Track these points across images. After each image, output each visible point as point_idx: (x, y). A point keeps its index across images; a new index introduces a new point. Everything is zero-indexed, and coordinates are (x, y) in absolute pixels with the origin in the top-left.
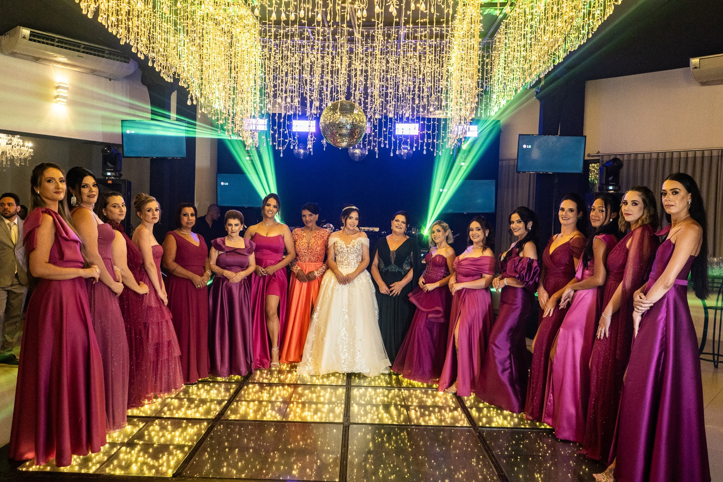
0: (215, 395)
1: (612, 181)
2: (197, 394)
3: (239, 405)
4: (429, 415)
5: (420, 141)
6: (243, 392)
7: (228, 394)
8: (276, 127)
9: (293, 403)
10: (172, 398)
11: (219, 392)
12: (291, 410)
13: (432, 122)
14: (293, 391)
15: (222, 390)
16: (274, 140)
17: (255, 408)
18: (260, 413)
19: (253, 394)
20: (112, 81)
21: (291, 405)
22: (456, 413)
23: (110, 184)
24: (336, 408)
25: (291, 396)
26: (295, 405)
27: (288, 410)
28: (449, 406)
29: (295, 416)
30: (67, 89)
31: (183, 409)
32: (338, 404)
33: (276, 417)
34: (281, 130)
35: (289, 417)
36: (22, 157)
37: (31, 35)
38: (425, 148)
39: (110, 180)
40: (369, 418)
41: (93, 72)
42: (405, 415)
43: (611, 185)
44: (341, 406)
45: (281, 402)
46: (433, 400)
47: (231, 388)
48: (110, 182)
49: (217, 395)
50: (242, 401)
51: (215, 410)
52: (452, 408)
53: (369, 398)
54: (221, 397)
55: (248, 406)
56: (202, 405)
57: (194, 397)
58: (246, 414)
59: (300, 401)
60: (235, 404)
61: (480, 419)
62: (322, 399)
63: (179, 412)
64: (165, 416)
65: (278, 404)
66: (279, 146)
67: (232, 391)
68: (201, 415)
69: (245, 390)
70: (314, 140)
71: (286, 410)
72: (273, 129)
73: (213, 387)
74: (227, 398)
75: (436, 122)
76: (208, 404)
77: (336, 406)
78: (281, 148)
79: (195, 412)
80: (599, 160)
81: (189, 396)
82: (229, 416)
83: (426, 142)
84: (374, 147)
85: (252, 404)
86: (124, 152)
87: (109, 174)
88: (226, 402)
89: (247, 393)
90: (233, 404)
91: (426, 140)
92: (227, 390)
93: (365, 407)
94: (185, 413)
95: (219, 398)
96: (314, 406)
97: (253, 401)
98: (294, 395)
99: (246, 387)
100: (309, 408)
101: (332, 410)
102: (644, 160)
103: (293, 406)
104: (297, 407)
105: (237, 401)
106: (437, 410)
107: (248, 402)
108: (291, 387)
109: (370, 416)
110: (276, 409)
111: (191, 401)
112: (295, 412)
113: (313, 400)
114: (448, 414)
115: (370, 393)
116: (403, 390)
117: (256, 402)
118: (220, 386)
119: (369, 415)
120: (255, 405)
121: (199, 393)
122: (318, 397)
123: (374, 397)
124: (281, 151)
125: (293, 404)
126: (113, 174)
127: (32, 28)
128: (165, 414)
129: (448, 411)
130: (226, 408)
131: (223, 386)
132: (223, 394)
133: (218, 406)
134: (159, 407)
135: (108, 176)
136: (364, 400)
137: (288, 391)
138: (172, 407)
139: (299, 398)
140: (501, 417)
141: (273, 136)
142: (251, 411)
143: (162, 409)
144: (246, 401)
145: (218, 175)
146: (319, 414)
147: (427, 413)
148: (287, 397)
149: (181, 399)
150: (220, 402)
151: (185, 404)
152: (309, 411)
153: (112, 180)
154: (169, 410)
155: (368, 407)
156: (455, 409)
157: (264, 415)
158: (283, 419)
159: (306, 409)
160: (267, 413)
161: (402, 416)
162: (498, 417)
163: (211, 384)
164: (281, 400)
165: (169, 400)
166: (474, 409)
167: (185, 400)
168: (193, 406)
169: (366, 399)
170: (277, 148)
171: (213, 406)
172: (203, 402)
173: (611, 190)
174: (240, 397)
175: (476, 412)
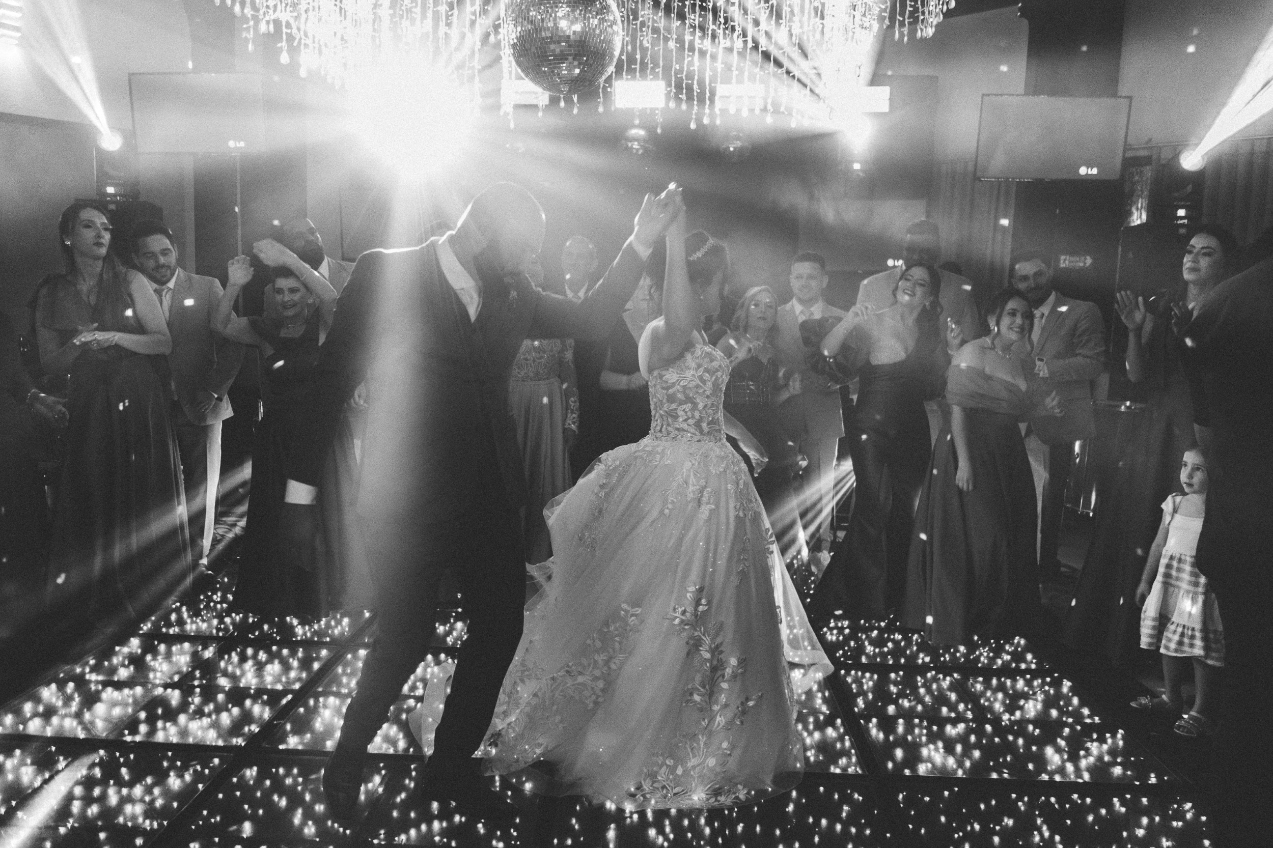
0: (271, 679)
1: (1182, 199)
2: (231, 676)
3: (320, 705)
7: (303, 675)
10: (168, 686)
11: (287, 667)
15: (295, 664)
22: (830, 732)
28: (815, 712)
31: (182, 718)
33: (393, 744)
39: (113, 202)
43: (1181, 207)
47: (316, 659)
49: (278, 677)
50: (326, 694)
51: (257, 719)
52: (822, 718)
54: (284, 683)
56: (230, 706)
57: (222, 681)
58: (324, 735)
60: (311, 702)
61: (887, 749)
63: (170, 724)
64: (130, 739)
67: (316, 666)
68: (218, 736)
73: (277, 655)
74: (297, 686)
76: (247, 703)
79: (208, 728)
80: (1151, 157)
81: (212, 679)
82: (283, 739)
87: (112, 191)
88: (290, 697)
90: (305, 704)
92: (305, 664)
94: (183, 731)
95: (279, 687)
99: (349, 656)
105: (318, 696)
111: (209, 693)
114: (810, 734)
118: (293, 654)
121: (237, 673)
126: (121, 191)
129: (811, 727)
130: (284, 713)
131: (300, 652)
132: (293, 674)
133: (267, 708)
134: (130, 710)
135: (110, 195)
138: (159, 711)
140: (940, 744)
143: (134, 715)
144: (338, 694)
149: (187, 690)
150: (274, 698)
151: (192, 703)
153: (117, 203)
154: (150, 719)
156: (830, 721)
162: (932, 746)
163: (275, 648)
165: (161, 690)
166: (874, 720)
167: (199, 690)
168: (208, 708)
171: (256, 709)
172: (238, 695)
173: (1182, 218)
174: (329, 685)
175: (878, 730)
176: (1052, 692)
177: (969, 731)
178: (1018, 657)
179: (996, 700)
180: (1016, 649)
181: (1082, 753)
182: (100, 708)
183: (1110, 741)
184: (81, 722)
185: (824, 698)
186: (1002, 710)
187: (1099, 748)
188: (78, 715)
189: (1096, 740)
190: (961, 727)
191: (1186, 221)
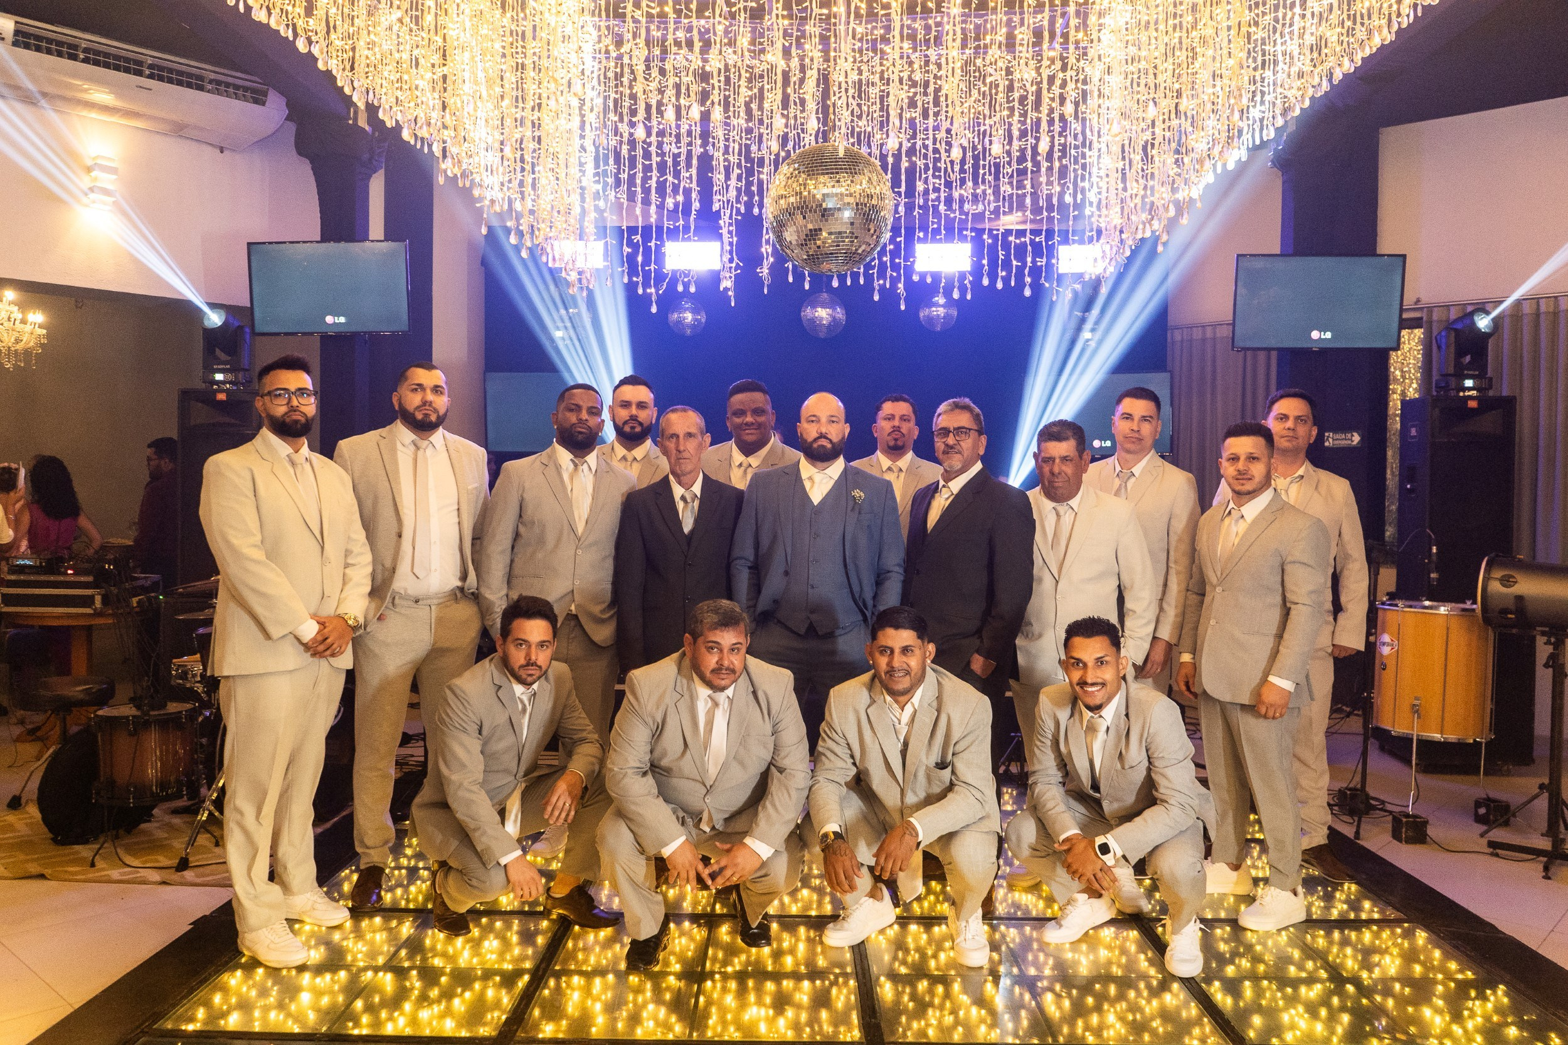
0: (494, 957)
1: (1470, 366)
2: (444, 955)
3: (564, 985)
4: (1098, 1008)
5: (1015, 263)
6: (570, 944)
7: (530, 951)
8: (639, 237)
9: (711, 975)
10: (376, 969)
11: (506, 944)
12: (709, 1003)
13: (1045, 214)
14: (708, 939)
15: (515, 939)
16: (632, 270)
17: (609, 995)
18: (624, 1014)
19: (597, 949)
20: (226, 152)
21: (709, 984)
22: (1170, 998)
23: (222, 402)
24: (834, 991)
25: (702, 955)
26: (719, 985)
27: (702, 999)
28: (1144, 976)
29: (724, 1023)
30: (113, 170)
31: (407, 1006)
32: (837, 976)
33: (670, 1029)
34: (652, 244)
35: (706, 1026)
36: (20, 347)
37: (17, 32)
38: (1028, 280)
39: (222, 391)
40: (934, 1022)
41: (179, 130)
42: (1029, 1010)
43: (1469, 377)
44: (846, 983)
45: (680, 976)
46: (1091, 957)
47: (537, 932)
48: (222, 397)
49: (502, 955)
50: (568, 973)
51: (497, 1005)
52: (1155, 983)
53: (917, 956)
54: (512, 961)
55: (587, 991)
56: (459, 990)
57: (437, 962)
58: (584, 1020)
59: (729, 969)
60: (552, 983)
61: (1244, 1015)
62: (788, 962)
63: (396, 1014)
64: (356, 1032)
65: (672, 980)
66: (646, 285)
67: (540, 940)
68: (460, 1025)
69: (576, 938)
70: (737, 267)
71: (697, 1002)
72: (630, 243)
73: (489, 929)
74: (528, 965)
75: (1055, 214)
76: (477, 986)
77: (832, 984)
78: (653, 290)
79: (442, 1016)
80: (1421, 318)
81: (424, 959)
82: (536, 1027)
83: (1029, 264)
84: (894, 281)
85: (597, 981)
86: (256, 322)
87: (219, 377)
88: (526, 978)
89: (581, 945)
90: (546, 986)
91: (1029, 259)
92: (527, 937)
93: (914, 987)
94: (414, 1021)
95: (508, 967)
96: (770, 986)
97: (601, 972)
98: (710, 952)
100: (759, 990)
101: (822, 1000)
102: (1537, 314)
103: (714, 987)
104: (725, 990)
105: (558, 975)
106: (1112, 990)
107: (588, 976)
108: (699, 926)
109: (932, 1015)
110: (668, 996)
111: (429, 975)
112: (723, 1010)
113: (765, 967)
114: (1148, 1001)
115: (916, 940)
116: (1003, 928)
117: (611, 977)
118: (509, 927)
119: (930, 1011)
120: (605, 988)
121: (451, 950)
122: (777, 955)
123: (930, 952)
124: (654, 298)
125: (713, 981)
126: (230, 377)
127: (19, 15)
128: (357, 1024)
129: (1146, 994)
130: (527, 999)
131: (516, 924)
132: (517, 951)
133: (504, 992)
134: (341, 999)
135: (218, 383)
136: (904, 963)
137: (692, 939)
138: (377, 999)
139: (725, 963)
140: (1301, 1008)
141: (631, 259)
142: (598, 1007)
143: (349, 1004)
144: (581, 973)
145: (488, 375)
146: (790, 1013)
147: (1090, 1000)
148: (693, 959)
149: (401, 973)
150: (508, 980)
151: (412, 988)
152: (760, 1002)
153: (227, 391)
154: (370, 1008)
155: (923, 985)
156: (1165, 986)
157: (635, 1019)
158: (691, 1034)
159: (752, 997)
160: (645, 1014)
161: (1023, 1013)
162: (1293, 1011)
163: (484, 920)
164: (677, 968)
165: (370, 974)
166: (1217, 984)
167: (414, 973)
168: (434, 993)
169: (910, 959)
170: (640, 291)
171: (490, 993)
172: (463, 978)
173: (1470, 389)
174: (565, 961)
175: (1225, 995)
176: (1406, 945)
177: (1330, 994)
178: (1355, 906)
179: (1345, 956)
180: (1348, 896)
181: (1466, 1013)
182: (305, 998)
183: (1492, 998)
184: (289, 1015)
185: (1149, 960)
186: (1356, 967)
187: (1483, 1007)
188: (281, 1006)
189: (1476, 998)
190: (1318, 988)
191: (1475, 392)
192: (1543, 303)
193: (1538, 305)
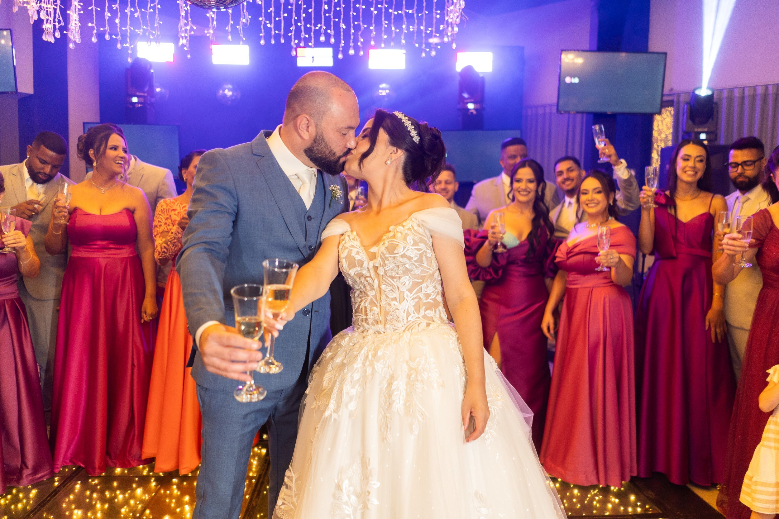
80: (673, 101)
192: (747, 90)
193: (744, 91)
